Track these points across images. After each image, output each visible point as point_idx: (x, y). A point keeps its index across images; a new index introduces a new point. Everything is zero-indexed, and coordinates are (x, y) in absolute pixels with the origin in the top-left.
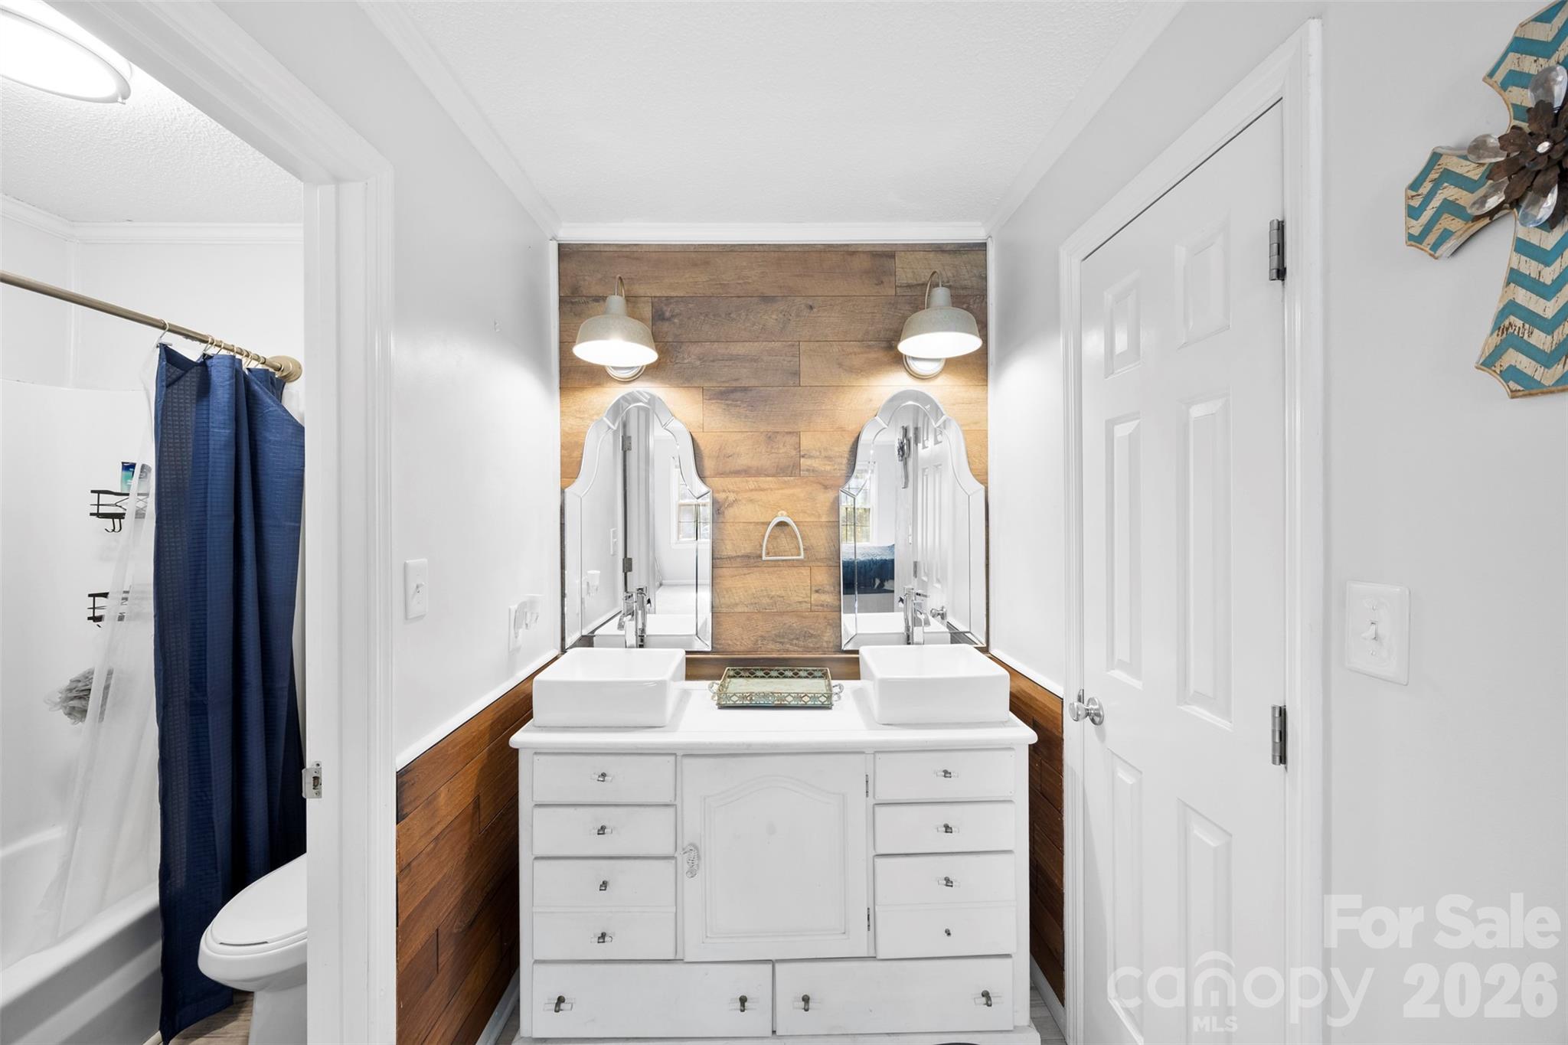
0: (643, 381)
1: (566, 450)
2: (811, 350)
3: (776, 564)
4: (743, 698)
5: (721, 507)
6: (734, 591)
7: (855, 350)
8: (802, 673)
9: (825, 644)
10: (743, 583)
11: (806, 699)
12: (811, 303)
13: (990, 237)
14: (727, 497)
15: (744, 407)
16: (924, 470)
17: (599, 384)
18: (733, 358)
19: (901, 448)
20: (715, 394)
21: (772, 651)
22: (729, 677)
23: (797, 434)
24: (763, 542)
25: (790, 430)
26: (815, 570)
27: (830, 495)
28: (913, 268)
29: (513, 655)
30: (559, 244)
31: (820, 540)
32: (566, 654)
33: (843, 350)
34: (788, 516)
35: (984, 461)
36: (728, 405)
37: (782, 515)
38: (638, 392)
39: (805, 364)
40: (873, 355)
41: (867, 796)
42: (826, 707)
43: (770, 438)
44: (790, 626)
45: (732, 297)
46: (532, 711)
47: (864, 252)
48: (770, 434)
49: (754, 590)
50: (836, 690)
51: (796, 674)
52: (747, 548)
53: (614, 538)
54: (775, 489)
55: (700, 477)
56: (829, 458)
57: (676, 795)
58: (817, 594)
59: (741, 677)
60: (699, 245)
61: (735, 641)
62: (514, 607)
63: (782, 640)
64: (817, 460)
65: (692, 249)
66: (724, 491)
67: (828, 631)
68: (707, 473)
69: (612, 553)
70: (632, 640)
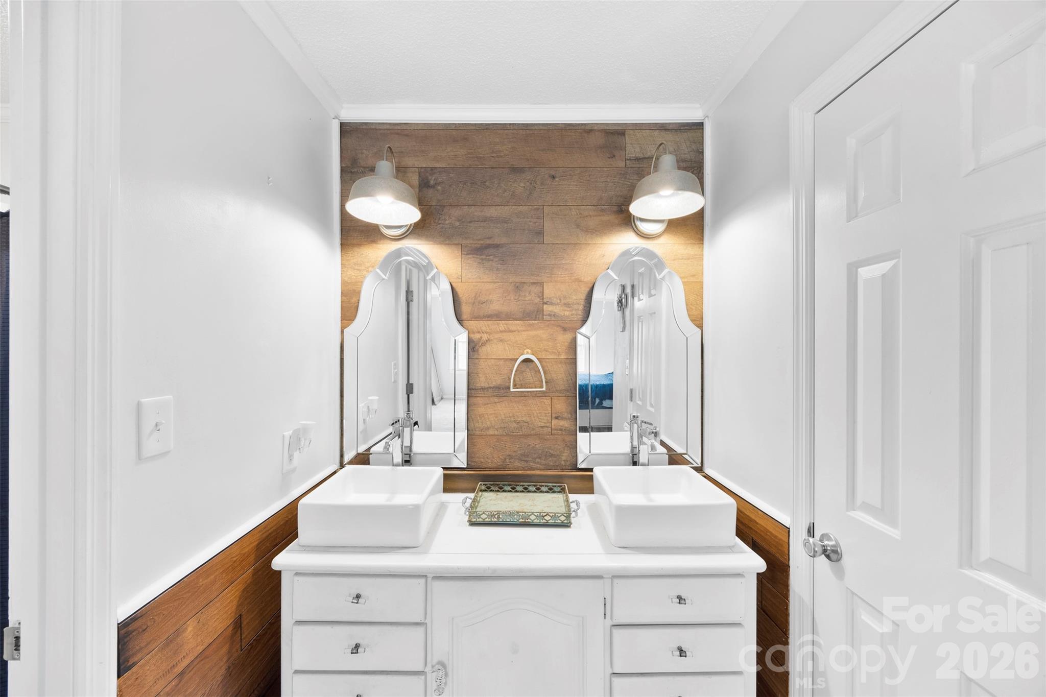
0: (410, 238)
1: (346, 296)
2: (553, 213)
3: (522, 395)
4: (492, 516)
5: (476, 345)
6: (486, 416)
7: (591, 214)
8: (543, 489)
9: (563, 463)
10: (494, 410)
11: (547, 518)
12: (553, 174)
13: (706, 117)
14: (481, 337)
15: (496, 261)
16: (639, 317)
17: (374, 241)
18: (485, 220)
19: (620, 301)
20: (471, 250)
21: (517, 469)
22: (482, 491)
23: (542, 284)
24: (511, 375)
25: (535, 281)
26: (555, 400)
27: (568, 336)
28: (640, 144)
29: (286, 479)
30: (341, 123)
31: (559, 373)
32: (344, 469)
33: (581, 214)
34: (533, 355)
35: (700, 308)
36: (482, 259)
37: (528, 353)
38: (406, 247)
39: (548, 225)
40: (605, 218)
41: (605, 618)
42: (566, 525)
43: (518, 287)
44: (533, 447)
45: (486, 168)
46: (297, 532)
47: (599, 130)
48: (517, 284)
49: (503, 416)
50: (573, 506)
51: (538, 489)
52: (497, 381)
53: (395, 369)
54: (522, 331)
55: (458, 321)
56: (567, 305)
57: (426, 614)
58: (557, 421)
59: (491, 491)
60: (459, 124)
61: (487, 460)
62: (288, 434)
63: (526, 459)
64: (557, 306)
65: (453, 127)
66: (479, 332)
67: (566, 451)
68: (464, 317)
69: (393, 380)
70: (398, 458)
